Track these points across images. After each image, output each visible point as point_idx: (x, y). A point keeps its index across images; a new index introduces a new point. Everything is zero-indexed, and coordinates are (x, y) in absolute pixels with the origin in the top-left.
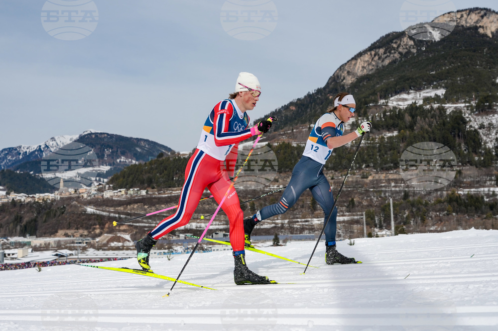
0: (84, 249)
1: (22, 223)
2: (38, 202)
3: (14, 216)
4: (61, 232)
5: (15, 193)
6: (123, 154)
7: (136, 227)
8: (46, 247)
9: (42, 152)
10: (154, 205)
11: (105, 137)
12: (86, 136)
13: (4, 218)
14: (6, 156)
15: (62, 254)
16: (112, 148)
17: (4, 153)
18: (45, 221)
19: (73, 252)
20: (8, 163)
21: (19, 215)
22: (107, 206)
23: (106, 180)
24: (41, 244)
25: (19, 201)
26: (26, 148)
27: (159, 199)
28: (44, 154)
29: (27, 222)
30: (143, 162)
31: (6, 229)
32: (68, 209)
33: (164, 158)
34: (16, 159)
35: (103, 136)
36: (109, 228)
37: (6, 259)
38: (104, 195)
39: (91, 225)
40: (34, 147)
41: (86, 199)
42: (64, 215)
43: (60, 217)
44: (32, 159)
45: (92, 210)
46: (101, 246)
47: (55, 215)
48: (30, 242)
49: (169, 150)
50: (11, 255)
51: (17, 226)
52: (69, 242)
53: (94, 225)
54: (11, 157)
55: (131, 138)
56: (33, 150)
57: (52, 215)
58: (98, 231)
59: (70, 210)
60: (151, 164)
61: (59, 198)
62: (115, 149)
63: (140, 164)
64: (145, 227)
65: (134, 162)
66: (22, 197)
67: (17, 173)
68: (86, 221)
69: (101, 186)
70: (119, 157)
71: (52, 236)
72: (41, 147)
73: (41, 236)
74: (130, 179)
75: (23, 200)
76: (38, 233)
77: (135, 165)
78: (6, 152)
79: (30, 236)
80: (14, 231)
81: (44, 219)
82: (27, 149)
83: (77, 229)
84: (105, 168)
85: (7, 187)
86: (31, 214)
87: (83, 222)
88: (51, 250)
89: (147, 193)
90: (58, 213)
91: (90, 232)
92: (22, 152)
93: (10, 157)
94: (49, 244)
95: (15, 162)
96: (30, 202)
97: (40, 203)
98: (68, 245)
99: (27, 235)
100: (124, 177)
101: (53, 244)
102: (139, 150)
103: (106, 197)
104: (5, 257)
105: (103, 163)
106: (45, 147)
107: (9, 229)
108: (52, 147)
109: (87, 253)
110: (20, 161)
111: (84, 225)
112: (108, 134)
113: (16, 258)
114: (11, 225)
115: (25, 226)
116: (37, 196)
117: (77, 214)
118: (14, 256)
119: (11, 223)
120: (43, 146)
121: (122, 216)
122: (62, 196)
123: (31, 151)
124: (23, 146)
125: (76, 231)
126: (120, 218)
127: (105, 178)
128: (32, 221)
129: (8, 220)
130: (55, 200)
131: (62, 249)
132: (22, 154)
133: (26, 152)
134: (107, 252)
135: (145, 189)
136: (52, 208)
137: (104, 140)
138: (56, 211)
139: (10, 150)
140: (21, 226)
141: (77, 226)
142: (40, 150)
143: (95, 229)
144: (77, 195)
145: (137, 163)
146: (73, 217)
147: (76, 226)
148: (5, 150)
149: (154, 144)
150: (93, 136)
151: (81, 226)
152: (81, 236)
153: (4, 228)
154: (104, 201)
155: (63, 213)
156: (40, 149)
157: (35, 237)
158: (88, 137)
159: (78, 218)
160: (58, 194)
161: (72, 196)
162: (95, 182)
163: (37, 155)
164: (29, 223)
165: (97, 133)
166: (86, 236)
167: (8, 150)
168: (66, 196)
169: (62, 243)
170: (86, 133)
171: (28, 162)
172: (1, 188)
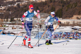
4: (75, 17)
8: (68, 25)
13: (46, 8)
15: (76, 28)
18: (67, 10)
21: (53, 7)
24: (65, 23)
29: (57, 11)
42: (76, 7)
43: (74, 8)
47: (72, 7)
52: (79, 22)
57: (70, 7)
59: (80, 5)
71: (70, 18)
73: (64, 19)
76: (63, 17)
79: (59, 18)
81: (66, 9)
86: (59, 6)
88: (70, 26)
94: (69, 23)
98: (79, 24)
101: (71, 23)
128: (60, 10)
131: (76, 25)
136: (70, 3)
138: (72, 5)
155: (76, 6)
164: (58, 11)
169: (76, 22)
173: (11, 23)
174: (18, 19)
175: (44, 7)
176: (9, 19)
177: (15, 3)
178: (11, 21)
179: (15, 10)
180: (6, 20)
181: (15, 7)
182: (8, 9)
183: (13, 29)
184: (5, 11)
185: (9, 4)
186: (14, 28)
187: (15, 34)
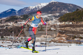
4: (43, 36)
6: (64, 9)
7: (68, 35)
8: (38, 41)
10: (75, 28)
15: (43, 43)
16: (60, 7)
19: (47, 43)
23: (58, 18)
27: (76, 25)
30: (71, 12)
33: (79, 11)
36: (58, 35)
40: (34, 7)
49: (81, 8)
55: (67, 4)
60: (74, 13)
62: (61, 8)
63: (70, 13)
64: (71, 35)
65: (68, 12)
70: (62, 10)
71: (40, 37)
74: (66, 18)
77: (68, 13)
84: (58, 14)
89: (72, 23)
93: (26, 11)
95: (28, 12)
98: (45, 40)
100: (64, 17)
102: (70, 8)
105: (57, 12)
109: (51, 43)
110: (30, 12)
112: (59, 2)
120: (37, 7)
121: (63, 31)
124: (31, 7)
126: (62, 32)
131: (43, 41)
132: (30, 9)
133: (32, 9)
134: (58, 43)
135: (71, 22)
137: (57, 4)
139: (27, 8)
142: (36, 8)
145: (69, 12)
148: (25, 8)
149: (75, 6)
150: (54, 3)
152: (49, 37)
163: (35, 10)
166: (51, 37)
170: (51, 2)
171: (32, 12)
172: (24, 20)
174: (6, 37)
177: (5, 27)
178: (1, 38)
179: (4, 31)
181: (5, 29)
183: (2, 43)
185: (0, 28)
187: (3, 46)
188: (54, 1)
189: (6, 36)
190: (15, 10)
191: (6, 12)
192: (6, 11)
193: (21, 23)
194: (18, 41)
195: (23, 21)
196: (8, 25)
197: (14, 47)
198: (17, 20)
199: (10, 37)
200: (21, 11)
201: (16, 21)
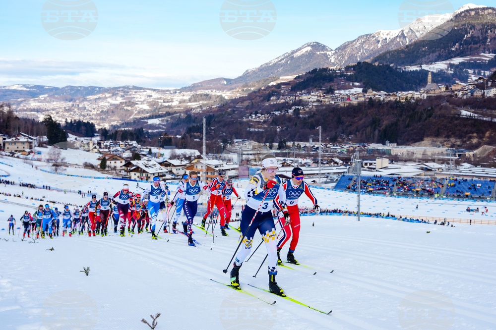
0: (458, 163)
1: (380, 127)
2: (399, 102)
3: (371, 119)
4: (427, 141)
5: (373, 90)
8: (409, 159)
9: (405, 37)
11: (489, 14)
12: (463, 14)
13: (361, 120)
14: (363, 44)
15: (428, 168)
17: (360, 40)
18: (408, 126)
19: (443, 166)
20: (364, 53)
21: (377, 117)
22: (488, 108)
23: (487, 73)
24: (403, 154)
25: (377, 100)
26: (385, 34)
28: (407, 39)
29: (386, 127)
31: (362, 134)
32: (438, 112)
34: (374, 48)
35: (486, 12)
36: (490, 137)
37: (363, 170)
38: (486, 94)
39: (467, 133)
40: (395, 33)
41: (461, 98)
42: (431, 118)
43: (426, 121)
44: (393, 48)
45: (468, 113)
46: (478, 161)
47: (420, 119)
48: (390, 150)
50: (368, 164)
51: (375, 130)
52: (437, 152)
53: (470, 133)
54: (368, 47)
56: (394, 37)
58: (475, 141)
59: (439, 113)
61: (425, 97)
66: (381, 96)
67: (375, 65)
68: (460, 128)
69: (482, 81)
71: (417, 144)
72: (404, 32)
73: (402, 144)
75: (382, 99)
76: (399, 141)
78: (363, 40)
79: (390, 143)
80: (372, 136)
81: (407, 122)
82: (387, 35)
83: (448, 137)
84: (487, 57)
85: (364, 83)
86: (391, 116)
87: (456, 129)
88: (415, 162)
90: (425, 116)
91: (464, 142)
92: (381, 40)
93: (366, 47)
94: (413, 154)
95: (374, 52)
96: (390, 101)
97: (403, 102)
98: (436, 157)
99: (387, 142)
101: (418, 155)
103: (488, 96)
104: (362, 167)
105: (485, 49)
106: (409, 31)
107: (366, 133)
108: (417, 31)
109: (461, 168)
110: (379, 51)
111: (457, 133)
112: (493, 9)
113: (374, 169)
114: (369, 129)
115: (385, 131)
116: (399, 94)
117: (448, 118)
118: (371, 166)
119: (368, 126)
120: (406, 31)
122: (429, 95)
123: (391, 38)
124: (382, 31)
125: (446, 139)
127: (487, 71)
128: (392, 124)
129: (365, 123)
130: (421, 100)
131: (429, 161)
132: (381, 42)
133: (386, 39)
134: (487, 170)
136: (417, 110)
137: (487, 18)
138: (422, 114)
139: (369, 36)
140: (379, 131)
141: (448, 133)
142: (403, 36)
143: (470, 138)
144: (449, 93)
146: (443, 121)
147: (446, 133)
148: (361, 37)
150: (473, 13)
151: (453, 134)
152: (452, 146)
153: (360, 132)
154: (485, 101)
155: (430, 116)
156: (403, 34)
157: (396, 144)
158: (466, 15)
159: (450, 123)
160: (424, 92)
161: (443, 94)
162: (473, 76)
163: (399, 42)
164: (389, 127)
165: (478, 9)
166: (459, 146)
167: (365, 37)
168: (435, 95)
169: (429, 153)
170: (462, 10)
171: (389, 52)
172: (357, 84)
173: (279, 151)
174: (296, 143)
175: (355, 117)
176: (276, 144)
177: (290, 109)
178: (279, 148)
179: (288, 124)
180: (268, 144)
181: (290, 116)
182: (273, 121)
183: (283, 166)
184: (265, 126)
185: (275, 111)
186: (286, 164)
188: (473, 6)
189: (293, 140)
190: (324, 48)
191: (295, 55)
192: (294, 52)
193: (347, 92)
194: (337, 160)
195: (354, 86)
196: (300, 103)
197: (325, 179)
198: (332, 84)
199: (308, 144)
200: (348, 50)
201: (328, 85)
